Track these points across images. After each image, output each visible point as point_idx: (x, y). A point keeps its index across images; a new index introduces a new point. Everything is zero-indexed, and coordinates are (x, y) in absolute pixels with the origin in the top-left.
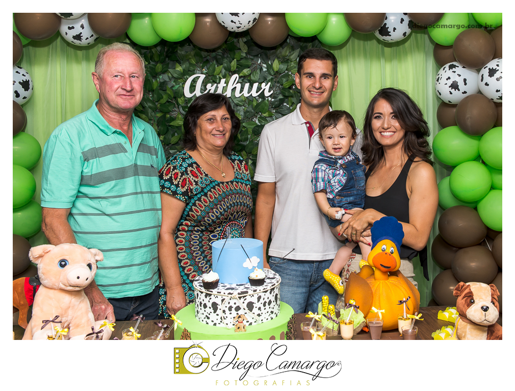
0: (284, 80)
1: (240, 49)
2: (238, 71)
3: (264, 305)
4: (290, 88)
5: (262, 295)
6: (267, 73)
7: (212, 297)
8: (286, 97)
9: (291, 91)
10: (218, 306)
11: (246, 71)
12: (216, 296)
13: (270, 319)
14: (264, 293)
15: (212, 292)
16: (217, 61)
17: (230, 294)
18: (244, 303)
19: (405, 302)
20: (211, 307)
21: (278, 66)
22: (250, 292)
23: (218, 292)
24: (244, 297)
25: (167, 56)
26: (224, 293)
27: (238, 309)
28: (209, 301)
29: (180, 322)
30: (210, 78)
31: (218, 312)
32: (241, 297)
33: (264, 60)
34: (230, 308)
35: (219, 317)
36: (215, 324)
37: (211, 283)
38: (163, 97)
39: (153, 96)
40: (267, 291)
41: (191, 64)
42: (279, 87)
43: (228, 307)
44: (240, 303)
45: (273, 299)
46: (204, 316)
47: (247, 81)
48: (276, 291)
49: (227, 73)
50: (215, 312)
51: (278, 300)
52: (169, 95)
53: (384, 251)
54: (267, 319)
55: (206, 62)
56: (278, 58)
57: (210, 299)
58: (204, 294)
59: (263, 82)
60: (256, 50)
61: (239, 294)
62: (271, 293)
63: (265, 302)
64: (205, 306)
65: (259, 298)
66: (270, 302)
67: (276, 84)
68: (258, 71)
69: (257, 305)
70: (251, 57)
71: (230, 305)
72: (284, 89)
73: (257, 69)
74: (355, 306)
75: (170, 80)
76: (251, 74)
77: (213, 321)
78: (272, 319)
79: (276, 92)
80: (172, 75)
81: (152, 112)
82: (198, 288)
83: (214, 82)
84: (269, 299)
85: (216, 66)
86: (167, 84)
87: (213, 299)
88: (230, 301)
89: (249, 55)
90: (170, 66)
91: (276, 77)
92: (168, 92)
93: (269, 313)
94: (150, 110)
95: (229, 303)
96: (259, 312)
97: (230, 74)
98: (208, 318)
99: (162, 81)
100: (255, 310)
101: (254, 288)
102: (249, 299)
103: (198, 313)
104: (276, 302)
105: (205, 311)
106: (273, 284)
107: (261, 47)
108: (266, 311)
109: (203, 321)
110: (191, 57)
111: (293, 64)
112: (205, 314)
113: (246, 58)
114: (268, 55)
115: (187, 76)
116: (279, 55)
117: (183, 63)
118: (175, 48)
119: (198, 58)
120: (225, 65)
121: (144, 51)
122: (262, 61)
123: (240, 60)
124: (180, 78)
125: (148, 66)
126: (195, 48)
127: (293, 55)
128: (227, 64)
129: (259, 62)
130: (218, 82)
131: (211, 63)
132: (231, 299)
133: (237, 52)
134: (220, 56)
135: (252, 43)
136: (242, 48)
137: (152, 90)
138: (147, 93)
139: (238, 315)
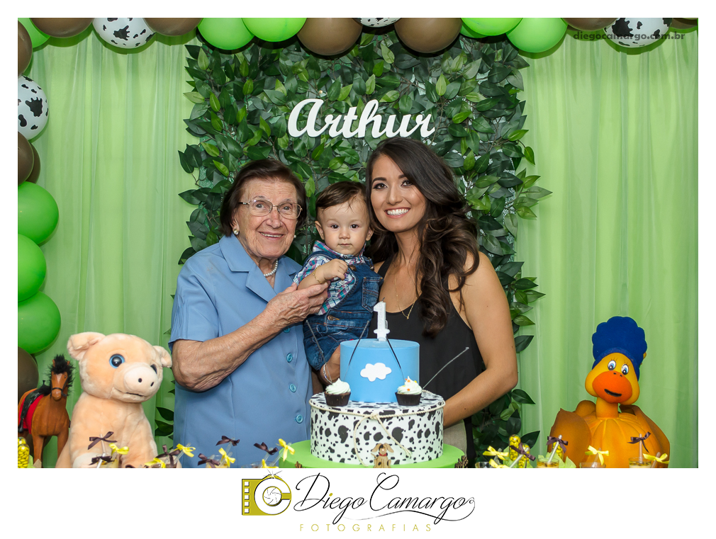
0: (454, 110)
1: (382, 58)
2: (378, 95)
3: (419, 436)
4: (464, 124)
5: (417, 418)
6: (426, 98)
7: (340, 417)
8: (457, 139)
9: (466, 129)
10: (348, 432)
11: (390, 95)
12: (345, 416)
13: (426, 459)
14: (419, 417)
15: (340, 410)
16: (343, 78)
17: (367, 413)
18: (387, 428)
20: (337, 433)
21: (445, 89)
22: (398, 412)
23: (349, 411)
24: (388, 419)
25: (262, 68)
26: (359, 412)
28: (334, 425)
29: (292, 450)
30: (331, 105)
31: (348, 441)
33: (420, 77)
34: (367, 436)
35: (349, 450)
36: (343, 461)
37: (339, 397)
38: (253, 135)
39: (237, 133)
40: (424, 414)
41: (300, 82)
42: (445, 122)
43: (364, 433)
44: (381, 428)
45: (432, 429)
46: (326, 448)
47: (391, 111)
48: (438, 418)
49: (359, 97)
50: (343, 441)
51: (440, 432)
52: (264, 132)
53: (613, 369)
54: (423, 458)
55: (324, 81)
56: (445, 74)
57: (337, 421)
58: (327, 414)
59: (419, 113)
60: (409, 60)
61: (381, 414)
62: (429, 418)
63: (420, 432)
64: (328, 433)
66: (427, 433)
67: (441, 117)
68: (411, 95)
69: (408, 433)
70: (400, 72)
71: (367, 430)
72: (453, 125)
73: (410, 92)
74: (561, 442)
75: (266, 108)
76: (398, 100)
77: (339, 456)
78: (430, 459)
79: (440, 130)
80: (269, 99)
81: (234, 161)
82: (318, 405)
83: (337, 112)
84: (427, 428)
85: (342, 85)
86: (260, 115)
87: (341, 422)
88: (367, 424)
89: (397, 67)
90: (266, 85)
91: (440, 106)
92: (262, 127)
93: (426, 449)
94: (231, 156)
95: (365, 427)
96: (411, 445)
97: (365, 99)
98: (332, 451)
99: (251, 109)
100: (405, 442)
101: (406, 408)
102: (396, 423)
103: (316, 445)
104: (438, 434)
105: (328, 440)
106: (433, 406)
107: (416, 54)
108: (421, 445)
109: (323, 456)
110: (301, 70)
111: (469, 84)
112: (328, 445)
113: (391, 73)
114: (429, 69)
115: (294, 102)
116: (447, 69)
117: (288, 79)
118: (275, 55)
119: (312, 72)
120: (356, 84)
121: (224, 59)
122: (418, 79)
123: (382, 76)
124: (281, 105)
125: (231, 85)
126: (307, 55)
127: (471, 70)
128: (360, 82)
129: (413, 80)
130: (344, 112)
131: (333, 81)
132: (368, 421)
133: (377, 62)
134: (349, 68)
135: (402, 48)
136: (385, 57)
137: (235, 124)
138: (227, 129)
139: (379, 446)
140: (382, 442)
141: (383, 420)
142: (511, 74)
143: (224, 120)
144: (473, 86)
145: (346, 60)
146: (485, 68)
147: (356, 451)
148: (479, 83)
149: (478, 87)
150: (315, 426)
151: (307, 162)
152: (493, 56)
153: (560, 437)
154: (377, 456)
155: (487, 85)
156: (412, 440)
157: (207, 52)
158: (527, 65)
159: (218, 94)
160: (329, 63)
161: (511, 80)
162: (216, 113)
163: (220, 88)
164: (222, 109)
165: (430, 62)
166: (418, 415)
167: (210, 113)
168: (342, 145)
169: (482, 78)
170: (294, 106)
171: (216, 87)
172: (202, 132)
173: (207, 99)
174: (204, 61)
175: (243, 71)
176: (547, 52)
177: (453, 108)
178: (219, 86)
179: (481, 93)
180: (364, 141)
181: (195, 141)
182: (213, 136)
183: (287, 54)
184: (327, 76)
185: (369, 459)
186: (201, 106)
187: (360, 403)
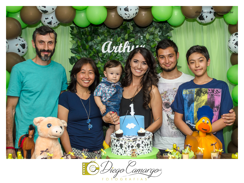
0: (152, 44)
1: (129, 29)
2: (129, 40)
3: (145, 146)
5: (144, 140)
6: (143, 40)
7: (120, 141)
8: (153, 52)
10: (123, 145)
11: (132, 40)
12: (122, 141)
13: (148, 153)
14: (145, 140)
15: (120, 139)
16: (118, 35)
17: (128, 139)
18: (135, 144)
19: (214, 144)
20: (119, 146)
21: (149, 37)
22: (138, 139)
23: (123, 139)
24: (135, 141)
25: (93, 33)
26: (126, 139)
27: (132, 147)
28: (118, 143)
29: (105, 152)
30: (114, 43)
31: (123, 148)
32: (134, 141)
33: (141, 34)
34: (129, 147)
35: (123, 151)
36: (121, 155)
37: (120, 134)
38: (91, 53)
39: (86, 52)
40: (146, 139)
41: (105, 37)
42: (149, 47)
43: (128, 146)
44: (133, 144)
45: (149, 143)
46: (116, 151)
47: (133, 44)
48: (151, 140)
49: (123, 40)
50: (121, 149)
52: (94, 52)
53: (204, 122)
54: (146, 153)
55: (112, 36)
56: (149, 33)
57: (119, 142)
58: (116, 140)
59: (141, 45)
60: (138, 29)
61: (133, 139)
62: (148, 140)
63: (145, 144)
64: (117, 146)
65: (143, 142)
66: (148, 145)
68: (139, 40)
69: (142, 145)
71: (129, 145)
72: (151, 48)
73: (138, 39)
74: (189, 146)
75: (95, 44)
76: (135, 41)
77: (120, 153)
80: (96, 42)
82: (113, 137)
83: (116, 45)
84: (147, 143)
85: (118, 37)
86: (93, 47)
87: (121, 142)
88: (129, 143)
89: (134, 31)
90: (95, 37)
91: (147, 42)
92: (94, 50)
93: (147, 150)
95: (128, 144)
96: (143, 149)
97: (125, 41)
98: (118, 152)
99: (90, 45)
100: (141, 148)
101: (140, 137)
102: (138, 142)
103: (113, 150)
104: (151, 145)
105: (116, 148)
106: (149, 136)
107: (140, 27)
108: (146, 148)
109: (115, 153)
110: (105, 33)
111: (156, 36)
112: (117, 150)
113: (132, 33)
114: (144, 31)
115: (103, 43)
116: (149, 31)
117: (101, 36)
118: (97, 29)
119: (108, 33)
120: (122, 37)
121: (82, 30)
122: (140, 34)
123: (130, 34)
124: (100, 44)
125: (84, 38)
126: (107, 28)
127: (156, 31)
128: (123, 36)
129: (139, 35)
130: (118, 45)
131: (115, 36)
132: (129, 142)
133: (128, 30)
134: (120, 32)
135: (135, 25)
136: (130, 28)
137: (85, 50)
138: (83, 51)
139: (133, 150)
140: (133, 148)
141: (133, 141)
142: (168, 32)
143: (82, 49)
144: (157, 36)
145: (119, 29)
146: (160, 31)
147: (125, 151)
148: (159, 35)
149: (158, 37)
150: (112, 144)
151: (108, 60)
152: (163, 27)
153: (189, 145)
154: (132, 153)
155: (161, 36)
156: (143, 147)
157: (76, 28)
158: (173, 29)
159: (80, 41)
160: (114, 31)
161: (168, 34)
162: (80, 46)
163: (81, 39)
164: (81, 45)
165: (144, 29)
166: (144, 139)
167: (78, 47)
168: (118, 55)
169: (160, 34)
170: (103, 44)
171: (79, 39)
172: (76, 52)
173: (77, 42)
174: (75, 31)
175: (88, 34)
176: (179, 26)
177: (151, 43)
178: (80, 38)
179: (159, 38)
180: (125, 54)
181: (74, 55)
182: (79, 53)
183: (101, 28)
184: (113, 34)
185: (130, 154)
186: (75, 45)
187: (126, 136)
